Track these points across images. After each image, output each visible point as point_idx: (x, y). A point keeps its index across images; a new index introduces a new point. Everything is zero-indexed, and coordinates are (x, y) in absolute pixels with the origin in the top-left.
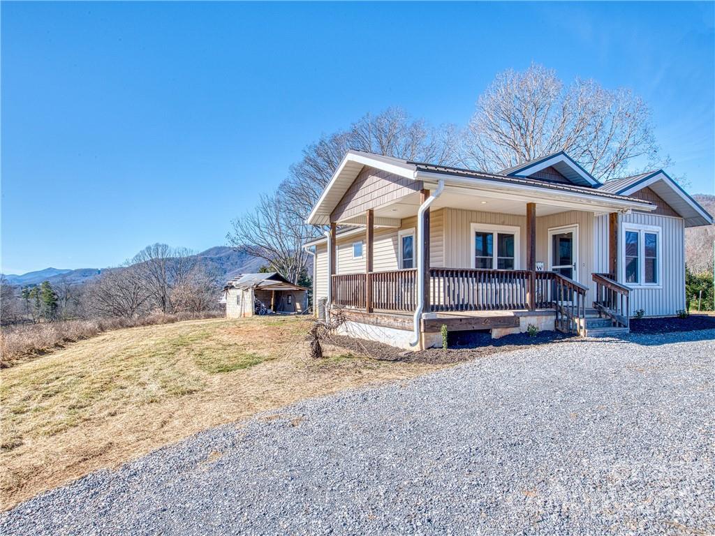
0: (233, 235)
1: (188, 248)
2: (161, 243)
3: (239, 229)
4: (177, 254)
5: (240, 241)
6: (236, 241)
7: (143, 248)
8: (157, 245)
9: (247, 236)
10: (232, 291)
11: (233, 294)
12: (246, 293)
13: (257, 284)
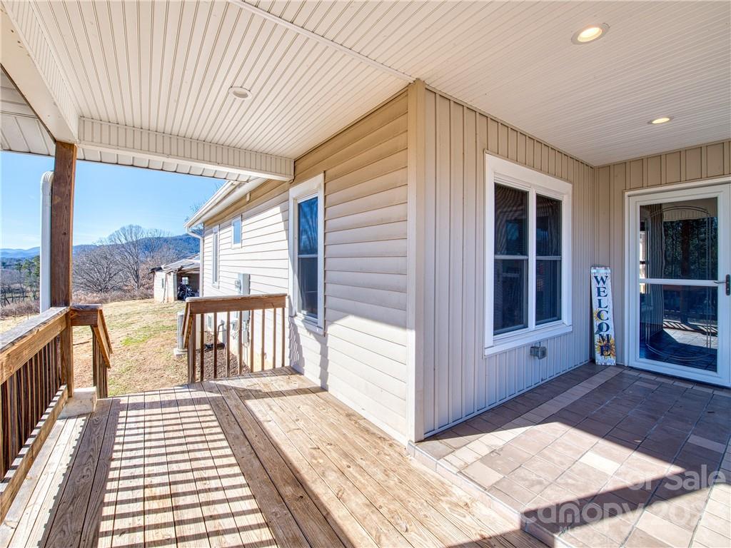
2: (134, 225)
4: (150, 234)
7: (118, 229)
8: (131, 226)
10: (158, 273)
11: (159, 276)
12: (168, 276)
13: (182, 267)
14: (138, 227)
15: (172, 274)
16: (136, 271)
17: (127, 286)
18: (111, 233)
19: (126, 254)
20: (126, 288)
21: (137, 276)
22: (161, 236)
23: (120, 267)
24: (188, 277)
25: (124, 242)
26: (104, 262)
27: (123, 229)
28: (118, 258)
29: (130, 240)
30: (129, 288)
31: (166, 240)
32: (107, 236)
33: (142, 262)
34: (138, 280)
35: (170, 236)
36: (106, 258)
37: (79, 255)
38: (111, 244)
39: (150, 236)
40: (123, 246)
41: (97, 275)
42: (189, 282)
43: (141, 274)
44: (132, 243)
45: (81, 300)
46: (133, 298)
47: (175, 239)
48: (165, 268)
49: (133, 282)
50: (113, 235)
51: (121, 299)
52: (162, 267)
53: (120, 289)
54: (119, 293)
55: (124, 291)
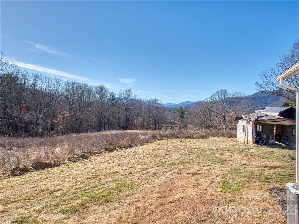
0: (261, 82)
1: (237, 91)
2: (223, 89)
3: (265, 79)
4: (232, 95)
5: (265, 86)
6: (262, 86)
7: (215, 92)
8: (221, 90)
9: (270, 83)
10: (240, 121)
11: (241, 123)
12: (248, 124)
13: (258, 118)
14: (226, 91)
15: (251, 122)
16: (224, 118)
17: (219, 126)
18: (212, 95)
19: (219, 107)
20: (219, 127)
21: (225, 121)
22: (239, 96)
23: (216, 114)
24: (262, 126)
25: (218, 100)
26: (208, 111)
27: (217, 92)
28: (215, 109)
29: (221, 98)
30: (221, 127)
31: (241, 99)
32: (209, 96)
33: (228, 112)
34: (225, 123)
35: (244, 96)
36: (209, 109)
37: (197, 107)
38: (212, 101)
39: (232, 96)
40: (217, 102)
41: (204, 118)
42: (263, 129)
43: (227, 120)
44: (223, 100)
45: (196, 133)
46: (223, 136)
47: (247, 98)
48: (245, 117)
49: (222, 124)
50: (212, 96)
51: (216, 135)
52: (243, 116)
53: (216, 128)
54: (215, 131)
55: (218, 129)
